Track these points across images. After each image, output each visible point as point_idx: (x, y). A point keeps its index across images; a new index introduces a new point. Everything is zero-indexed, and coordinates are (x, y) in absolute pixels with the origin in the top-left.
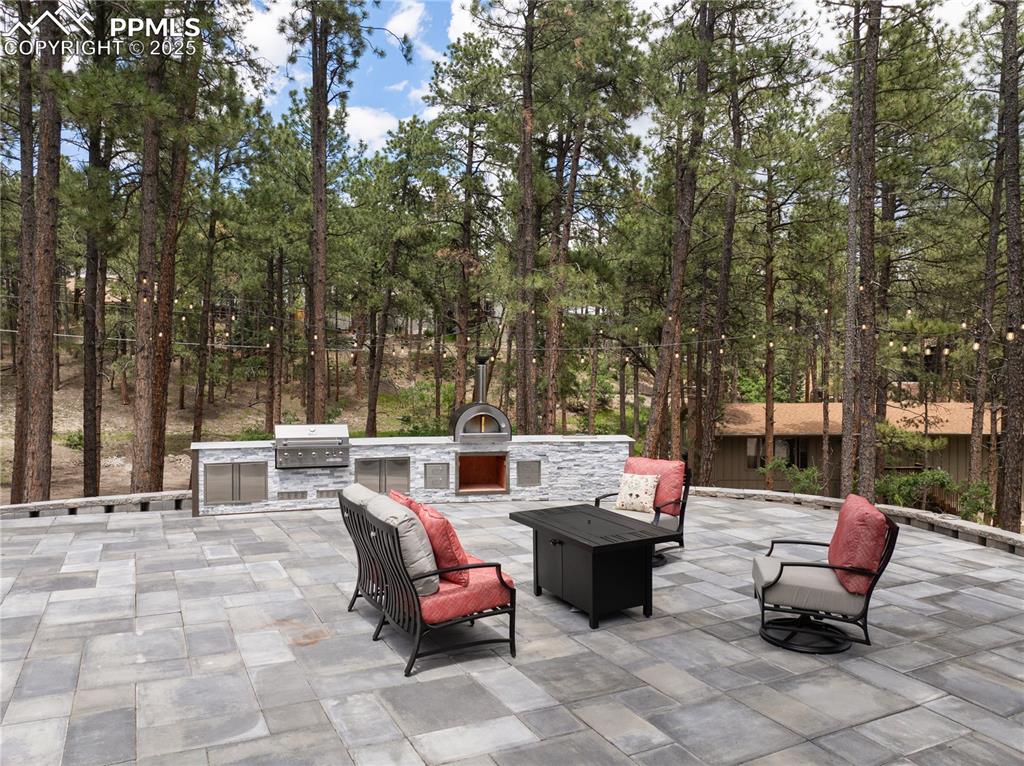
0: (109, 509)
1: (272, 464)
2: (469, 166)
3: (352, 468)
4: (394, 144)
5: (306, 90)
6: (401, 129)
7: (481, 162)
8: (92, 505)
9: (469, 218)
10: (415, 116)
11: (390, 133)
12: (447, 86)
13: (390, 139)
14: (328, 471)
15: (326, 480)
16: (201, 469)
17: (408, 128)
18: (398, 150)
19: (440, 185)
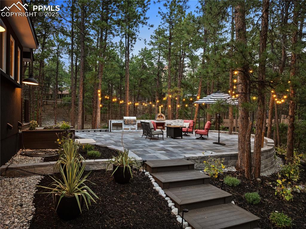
0: (95, 131)
1: (123, 123)
2: (159, 60)
3: (137, 124)
4: (141, 54)
5: (119, 42)
6: (142, 50)
7: (162, 59)
8: (92, 130)
9: (159, 73)
10: (145, 47)
11: (139, 51)
12: (154, 41)
13: (139, 53)
14: (133, 125)
15: (132, 127)
16: (112, 124)
17: (144, 50)
18: (141, 56)
19: (152, 64)
